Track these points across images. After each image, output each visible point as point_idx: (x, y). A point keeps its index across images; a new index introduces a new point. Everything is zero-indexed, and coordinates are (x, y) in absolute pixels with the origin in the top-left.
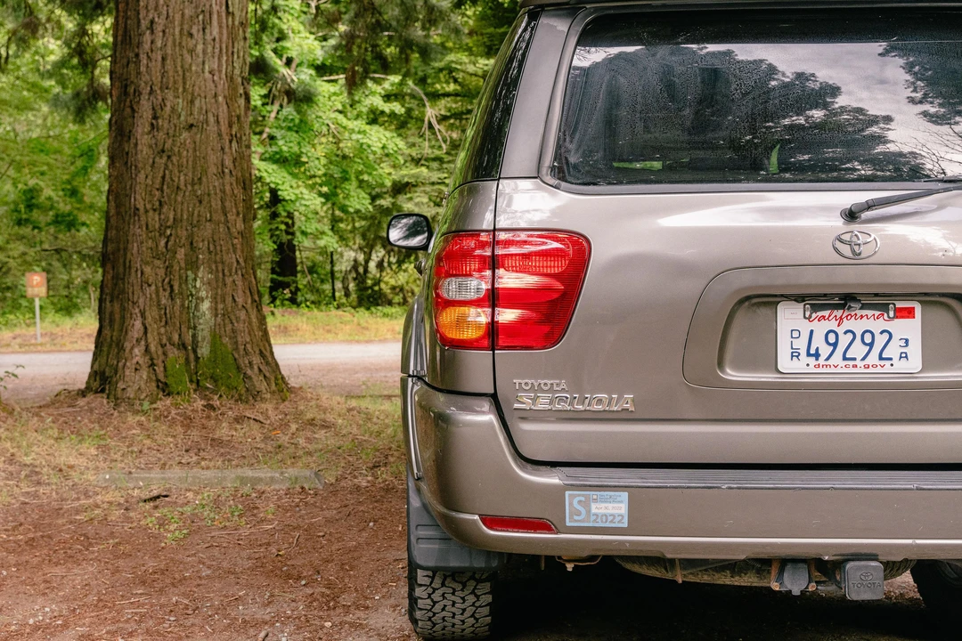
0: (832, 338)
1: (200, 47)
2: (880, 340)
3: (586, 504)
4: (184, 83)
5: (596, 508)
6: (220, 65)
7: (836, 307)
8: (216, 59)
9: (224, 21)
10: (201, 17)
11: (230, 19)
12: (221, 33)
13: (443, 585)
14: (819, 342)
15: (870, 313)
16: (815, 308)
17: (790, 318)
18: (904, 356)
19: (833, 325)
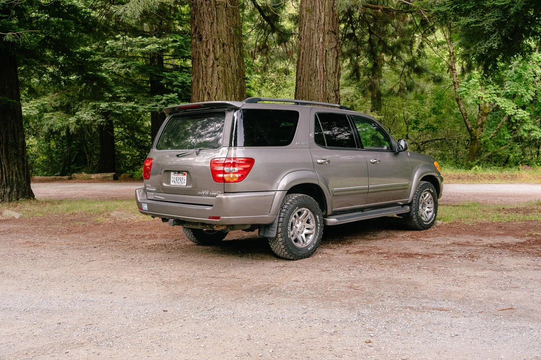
2: (182, 179)
14: (175, 179)
16: (175, 173)
17: (172, 174)
18: (184, 183)
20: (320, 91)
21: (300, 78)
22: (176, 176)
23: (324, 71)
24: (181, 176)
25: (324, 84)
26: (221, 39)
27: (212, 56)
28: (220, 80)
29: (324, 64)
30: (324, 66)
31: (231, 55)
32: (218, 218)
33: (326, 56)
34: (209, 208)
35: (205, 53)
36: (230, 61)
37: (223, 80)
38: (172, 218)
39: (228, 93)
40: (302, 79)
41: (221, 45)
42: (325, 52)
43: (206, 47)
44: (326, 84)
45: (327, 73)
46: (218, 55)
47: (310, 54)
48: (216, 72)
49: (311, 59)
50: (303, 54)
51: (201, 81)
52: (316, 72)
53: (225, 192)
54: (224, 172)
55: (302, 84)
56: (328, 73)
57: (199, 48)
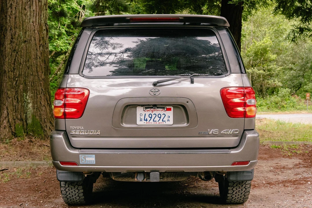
0: (150, 116)
1: (29, 13)
2: (163, 116)
3: (85, 158)
4: (23, 26)
5: (88, 159)
6: (36, 20)
7: (152, 108)
8: (35, 17)
9: (38, 4)
10: (29, 3)
11: (40, 3)
12: (36, 8)
13: (68, 187)
14: (147, 117)
15: (160, 109)
16: (146, 108)
17: (140, 111)
18: (168, 120)
19: (151, 112)
22: (148, 113)
24: (159, 112)
53: (244, 130)
54: (244, 105)
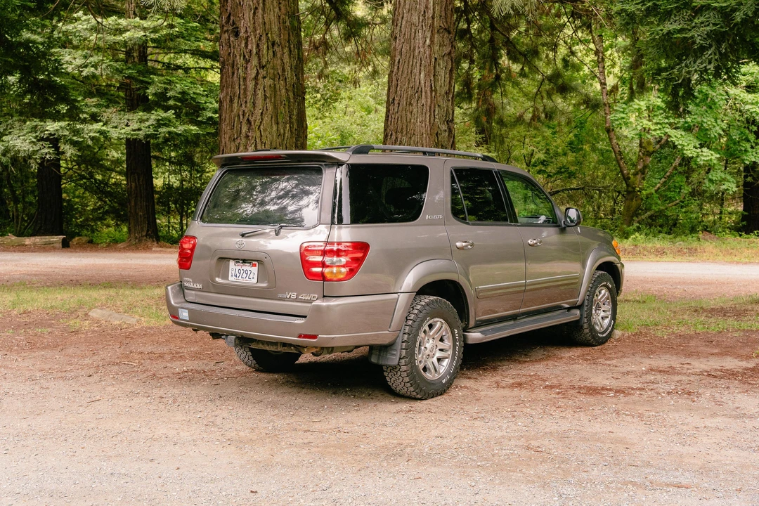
0: (240, 271)
3: (182, 312)
7: (241, 262)
15: (248, 265)
16: (237, 262)
18: (253, 278)
20: (425, 121)
21: (394, 99)
22: (238, 268)
23: (431, 91)
24: (247, 267)
25: (432, 111)
26: (269, 35)
27: (255, 61)
28: (268, 100)
29: (432, 79)
30: (432, 82)
31: (285, 61)
32: (314, 337)
33: (435, 67)
34: (299, 321)
35: (244, 56)
36: (283, 70)
37: (273, 100)
38: (232, 334)
39: (280, 121)
40: (396, 102)
41: (270, 44)
42: (433, 60)
43: (246, 46)
44: (434, 111)
45: (436, 94)
46: (264, 61)
47: (411, 63)
48: (262, 88)
49: (411, 71)
50: (399, 62)
51: (236, 100)
52: (419, 91)
53: (324, 296)
54: (323, 265)
55: (396, 110)
56: (438, 95)
57: (234, 48)
